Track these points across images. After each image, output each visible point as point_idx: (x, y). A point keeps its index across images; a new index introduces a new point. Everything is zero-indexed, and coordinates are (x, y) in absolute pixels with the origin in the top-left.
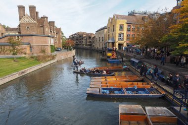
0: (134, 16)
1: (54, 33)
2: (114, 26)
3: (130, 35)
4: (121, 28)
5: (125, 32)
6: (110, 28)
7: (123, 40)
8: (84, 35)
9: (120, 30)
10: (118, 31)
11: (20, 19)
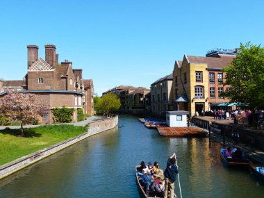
0: (219, 57)
1: (81, 88)
2: (185, 74)
3: (214, 88)
4: (199, 78)
5: (206, 83)
6: (179, 78)
7: (203, 98)
8: (130, 92)
9: (197, 81)
10: (193, 83)
11: (29, 66)
